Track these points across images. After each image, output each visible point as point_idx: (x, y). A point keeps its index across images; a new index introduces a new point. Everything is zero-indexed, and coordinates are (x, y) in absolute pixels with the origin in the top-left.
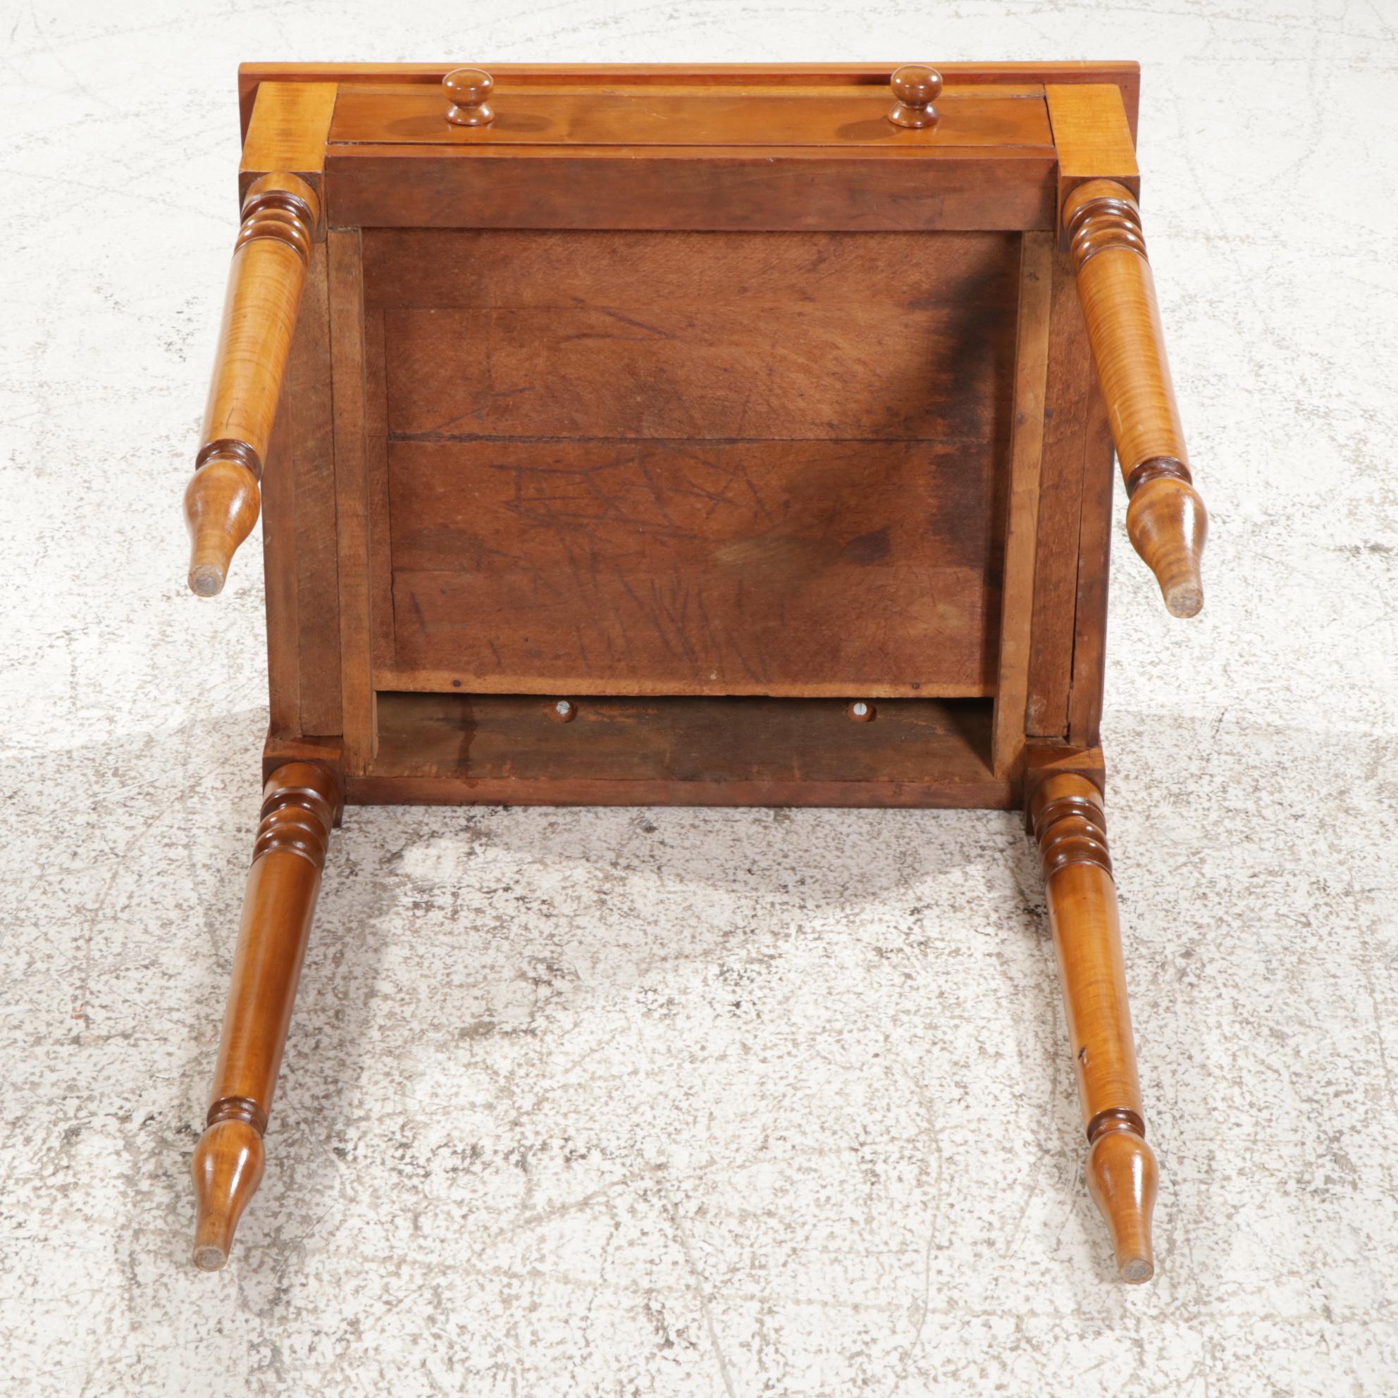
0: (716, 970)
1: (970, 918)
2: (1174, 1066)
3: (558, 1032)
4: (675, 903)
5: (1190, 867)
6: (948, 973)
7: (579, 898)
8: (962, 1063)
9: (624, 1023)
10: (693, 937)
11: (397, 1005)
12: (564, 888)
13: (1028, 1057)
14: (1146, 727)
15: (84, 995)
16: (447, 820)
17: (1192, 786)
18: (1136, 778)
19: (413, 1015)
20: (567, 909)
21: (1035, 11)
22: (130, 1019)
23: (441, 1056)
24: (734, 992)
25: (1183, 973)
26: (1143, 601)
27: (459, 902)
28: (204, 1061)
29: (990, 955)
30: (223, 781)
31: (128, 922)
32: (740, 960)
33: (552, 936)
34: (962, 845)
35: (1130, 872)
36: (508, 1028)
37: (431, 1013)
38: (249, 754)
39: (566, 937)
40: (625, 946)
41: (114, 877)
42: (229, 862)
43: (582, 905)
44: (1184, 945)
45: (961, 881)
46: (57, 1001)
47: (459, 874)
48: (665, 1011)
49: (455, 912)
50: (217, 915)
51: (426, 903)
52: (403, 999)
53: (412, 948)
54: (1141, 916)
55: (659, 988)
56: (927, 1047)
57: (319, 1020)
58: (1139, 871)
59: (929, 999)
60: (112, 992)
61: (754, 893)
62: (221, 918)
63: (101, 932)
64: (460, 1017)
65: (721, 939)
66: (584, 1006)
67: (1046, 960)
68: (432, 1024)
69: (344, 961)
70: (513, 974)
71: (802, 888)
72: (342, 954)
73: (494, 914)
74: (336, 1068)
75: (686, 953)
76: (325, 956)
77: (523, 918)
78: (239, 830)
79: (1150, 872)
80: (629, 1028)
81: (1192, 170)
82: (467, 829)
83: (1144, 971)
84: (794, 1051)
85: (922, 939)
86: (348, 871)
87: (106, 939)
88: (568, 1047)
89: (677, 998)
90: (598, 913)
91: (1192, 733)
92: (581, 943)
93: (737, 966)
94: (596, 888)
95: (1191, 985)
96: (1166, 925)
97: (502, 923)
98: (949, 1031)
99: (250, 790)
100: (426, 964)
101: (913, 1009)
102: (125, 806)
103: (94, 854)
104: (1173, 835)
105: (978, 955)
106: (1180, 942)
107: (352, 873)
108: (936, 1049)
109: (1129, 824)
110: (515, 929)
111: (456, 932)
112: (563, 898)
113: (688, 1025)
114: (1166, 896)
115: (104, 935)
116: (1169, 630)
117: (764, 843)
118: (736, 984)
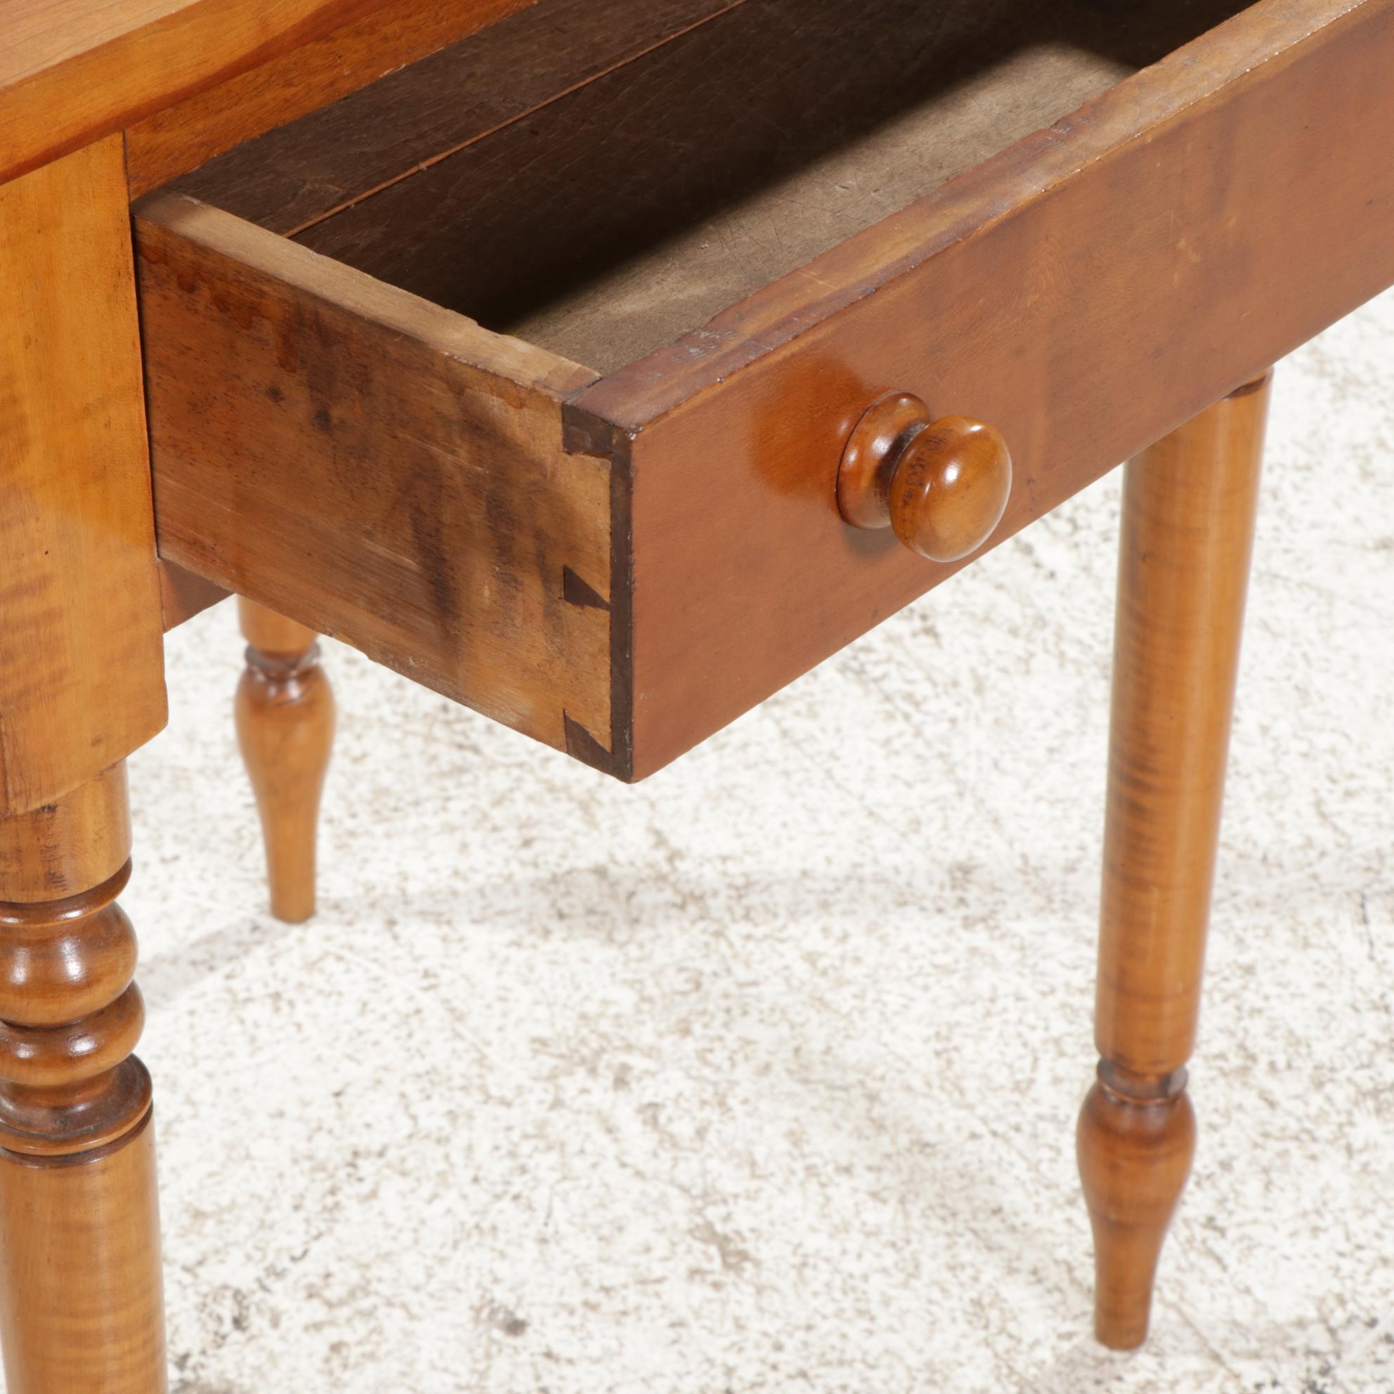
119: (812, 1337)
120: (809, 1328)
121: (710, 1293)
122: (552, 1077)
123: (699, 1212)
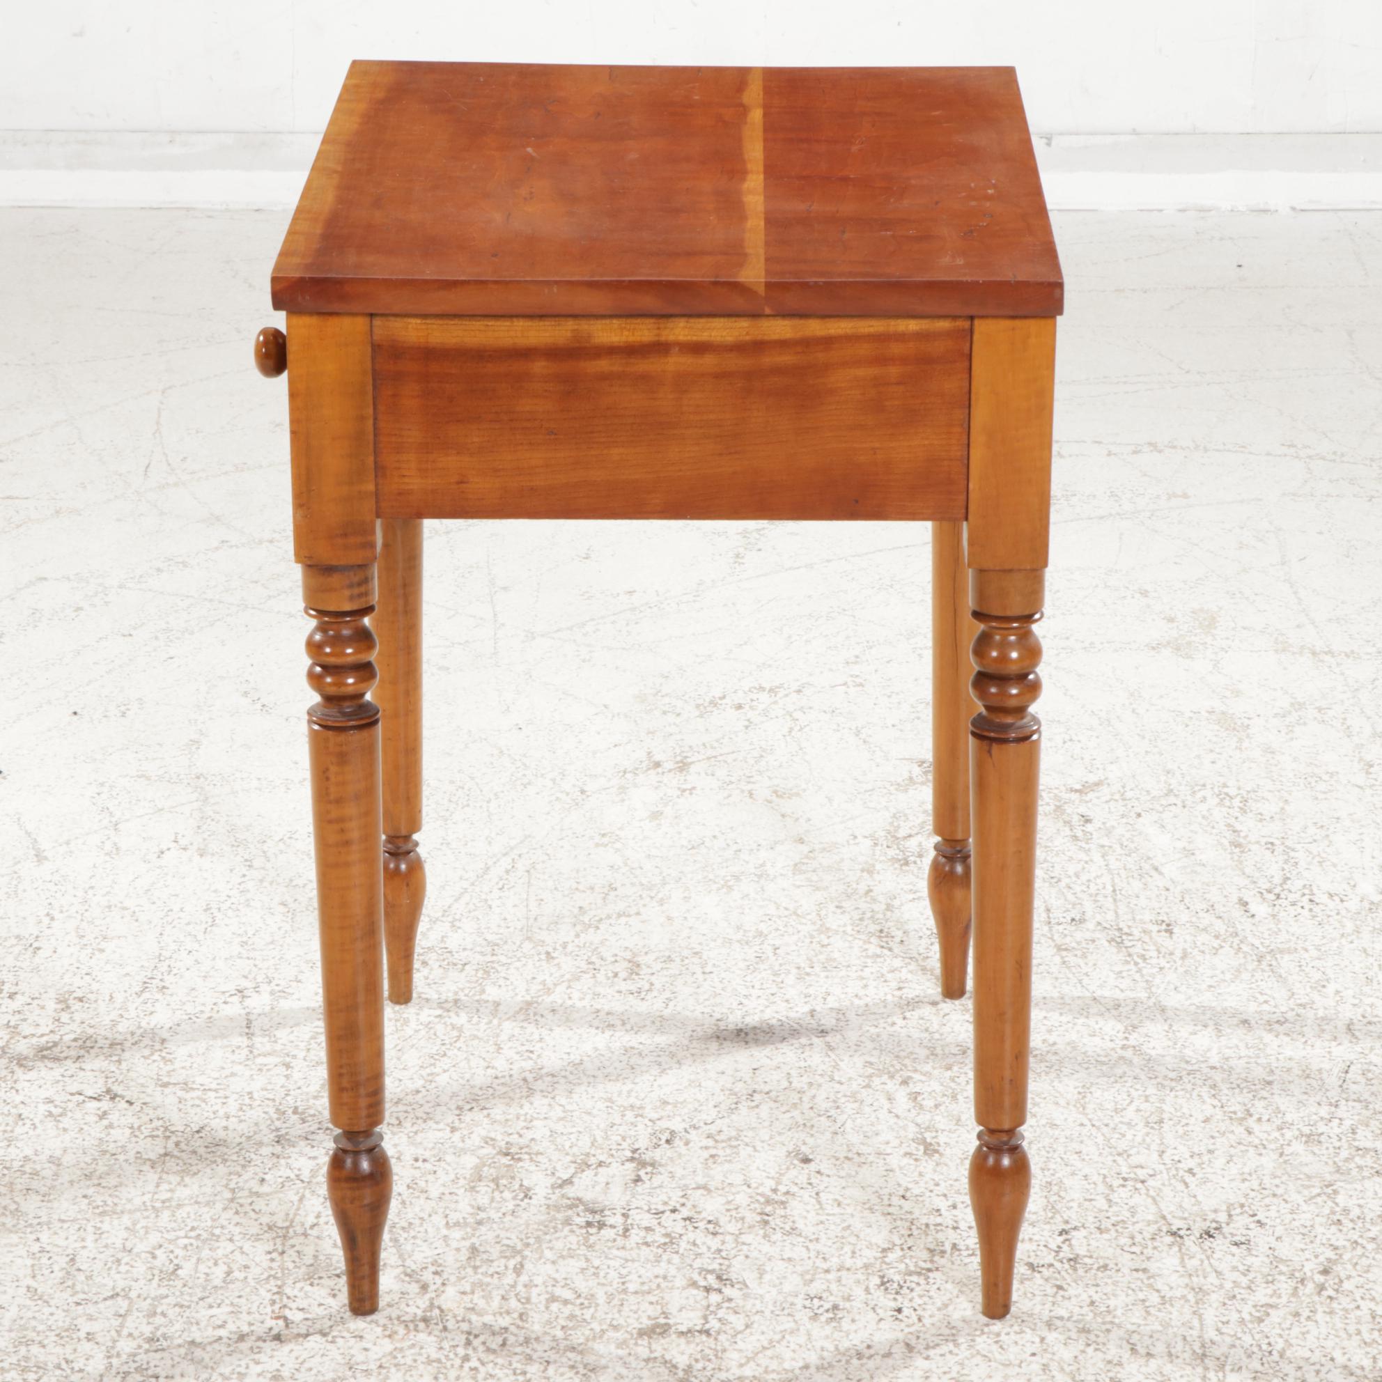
0: (878, 1281)
1: (1116, 1239)
2: (1317, 1367)
3: (732, 1332)
4: (834, 1223)
5: (1324, 1198)
6: (1097, 1285)
7: (743, 1219)
8: (1115, 1362)
9: (792, 1325)
10: (854, 1252)
11: (577, 1309)
12: (728, 1210)
13: (1177, 1357)
14: (1275, 1077)
15: (281, 1300)
16: (614, 1152)
17: (1321, 1128)
18: (1269, 1120)
19: (593, 1317)
20: (733, 1228)
21: (1135, 452)
22: (326, 1320)
23: (621, 1352)
24: (895, 1299)
25: (1321, 1288)
26: (1267, 968)
27: (629, 1221)
28: (399, 1356)
29: (1137, 1270)
30: (398, 1118)
31: (318, 1237)
32: (899, 1273)
33: (719, 1251)
34: (1105, 1177)
35: (1267, 1201)
36: (684, 1329)
37: (610, 1316)
38: (420, 1095)
39: (733, 1252)
40: (790, 1259)
41: (301, 1200)
42: (408, 1187)
43: (746, 1225)
44: (1321, 1264)
45: (1106, 1207)
46: (257, 1303)
47: (628, 1198)
48: (831, 1315)
49: (626, 1230)
50: (401, 1232)
51: (598, 1222)
52: (582, 1304)
53: (587, 1260)
54: (1278, 1238)
55: (824, 1295)
56: (1082, 1348)
57: (504, 1321)
58: (1275, 1200)
59: (1081, 1307)
60: (307, 1296)
61: (909, 1216)
62: (405, 1235)
63: (293, 1246)
64: (638, 1319)
65: (879, 1255)
66: (754, 1311)
67: (1190, 1275)
68: (611, 1325)
69: (524, 1272)
70: (684, 1283)
71: (955, 1212)
72: (522, 1266)
73: (664, 1231)
74: (524, 1362)
75: (848, 1265)
76: (506, 1267)
77: (691, 1236)
78: (416, 1160)
79: (1286, 1201)
80: (798, 1330)
81: (1295, 593)
82: (632, 1159)
83: (1285, 1286)
84: (956, 1351)
85: (1072, 1256)
86: (522, 1195)
87: (298, 1252)
88: (741, 1345)
89: (842, 1304)
90: (761, 1232)
91: (1319, 1082)
92: (747, 1257)
93: (897, 1278)
94: (759, 1210)
95: (1331, 1298)
96: (1303, 1246)
97: (671, 1241)
98: (1102, 1335)
99: (424, 1126)
100: (602, 1274)
101: (1066, 1315)
102: (307, 1139)
103: (280, 1180)
104: (1306, 1170)
105: (1126, 1271)
106: (1317, 1261)
107: (526, 1196)
108: (1090, 1350)
109: (1264, 1160)
110: (683, 1245)
111: (628, 1246)
112: (728, 1219)
113: (854, 1327)
114: (1302, 1222)
115: (296, 1249)
116: (1293, 994)
117: (916, 1174)
118: (897, 1293)
119: (956, 1184)
120: (956, 1180)
121: (912, 1162)
122: (870, 1076)
123: (921, 1133)
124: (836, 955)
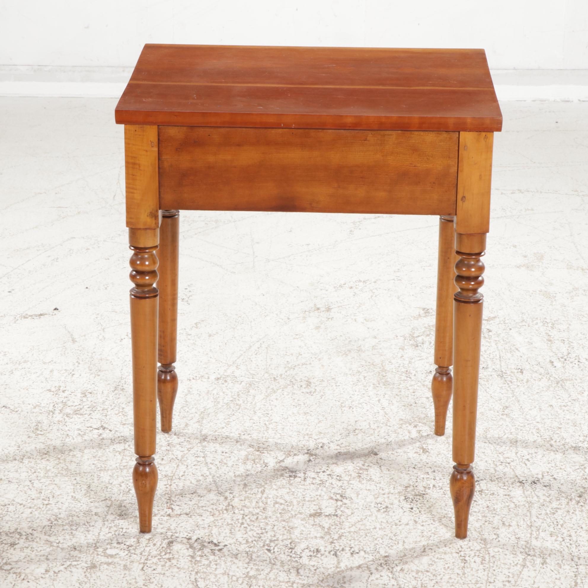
0: (404, 498)
1: (498, 484)
2: (576, 530)
3: (346, 515)
4: (387, 477)
5: (580, 470)
6: (490, 500)
7: (351, 475)
8: (496, 528)
9: (370, 513)
10: (394, 488)
11: (286, 506)
12: (345, 472)
13: (521, 526)
14: (562, 426)
15: (170, 502)
16: (300, 450)
17: (580, 444)
18: (559, 442)
19: (292, 509)
20: (347, 478)
21: (512, 193)
22: (188, 509)
23: (303, 522)
24: (410, 504)
25: (578, 502)
26: (560, 386)
27: (306, 475)
28: (216, 522)
29: (506, 495)
30: (215, 437)
31: (184, 480)
32: (412, 495)
33: (341, 486)
34: (494, 461)
35: (558, 471)
36: (327, 514)
37: (298, 509)
38: (224, 429)
39: (347, 487)
40: (369, 490)
41: (178, 466)
42: (220, 462)
43: (352, 477)
44: (578, 493)
45: (494, 472)
46: (161, 503)
47: (306, 467)
48: (385, 510)
49: (305, 479)
50: (217, 478)
51: (294, 476)
52: (288, 505)
53: (290, 489)
54: (562, 484)
55: (383, 503)
56: (483, 523)
57: (257, 511)
58: (561, 471)
59: (483, 508)
60: (180, 501)
61: (416, 475)
62: (218, 479)
63: (175, 483)
64: (309, 510)
65: (404, 489)
66: (355, 508)
67: (527, 497)
68: (299, 512)
69: (265, 493)
70: (328, 498)
71: (434, 473)
72: (264, 491)
73: (320, 479)
74: (265, 525)
75: (392, 492)
76: (258, 491)
77: (330, 481)
78: (223, 452)
79: (565, 471)
80: (372, 515)
81: (576, 247)
82: (307, 453)
83: (564, 501)
84: (434, 523)
85: (480, 490)
86: (264, 466)
87: (177, 485)
88: (349, 520)
89: (389, 506)
90: (358, 480)
91: (580, 428)
92: (352, 489)
93: (411, 497)
94: (357, 472)
95: (582, 506)
96: (572, 487)
97: (322, 483)
98: (491, 518)
99: (225, 440)
100: (295, 494)
101: (477, 511)
102: (180, 444)
103: (169, 459)
104: (573, 460)
105: (501, 495)
106: (577, 493)
107: (266, 466)
108: (487, 524)
109: (557, 456)
110: (327, 484)
111: (306, 484)
112: (345, 475)
113: (394, 514)
114: (571, 478)
115: (176, 484)
116: (570, 396)
117: (419, 460)
118: (411, 502)
119: (435, 463)
120: (435, 462)
121: (418, 455)
122: (402, 424)
123: (422, 445)
124: (389, 380)
